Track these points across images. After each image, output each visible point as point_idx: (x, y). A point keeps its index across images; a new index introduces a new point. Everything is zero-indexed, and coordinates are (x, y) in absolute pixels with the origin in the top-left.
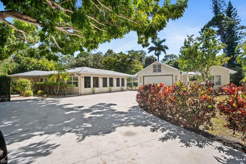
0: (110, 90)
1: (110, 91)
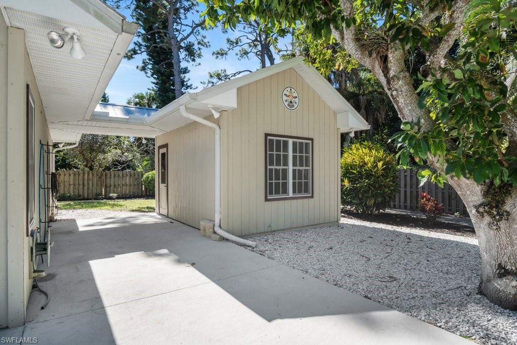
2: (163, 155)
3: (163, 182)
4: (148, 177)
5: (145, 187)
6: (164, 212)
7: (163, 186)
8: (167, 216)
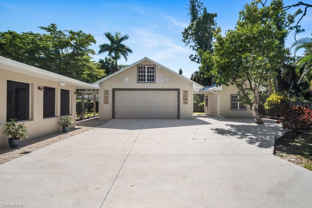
0: (10, 136)
1: (10, 140)
2: (207, 99)
3: (207, 106)
4: (200, 105)
5: (199, 109)
6: (207, 114)
7: (206, 107)
8: (208, 115)
